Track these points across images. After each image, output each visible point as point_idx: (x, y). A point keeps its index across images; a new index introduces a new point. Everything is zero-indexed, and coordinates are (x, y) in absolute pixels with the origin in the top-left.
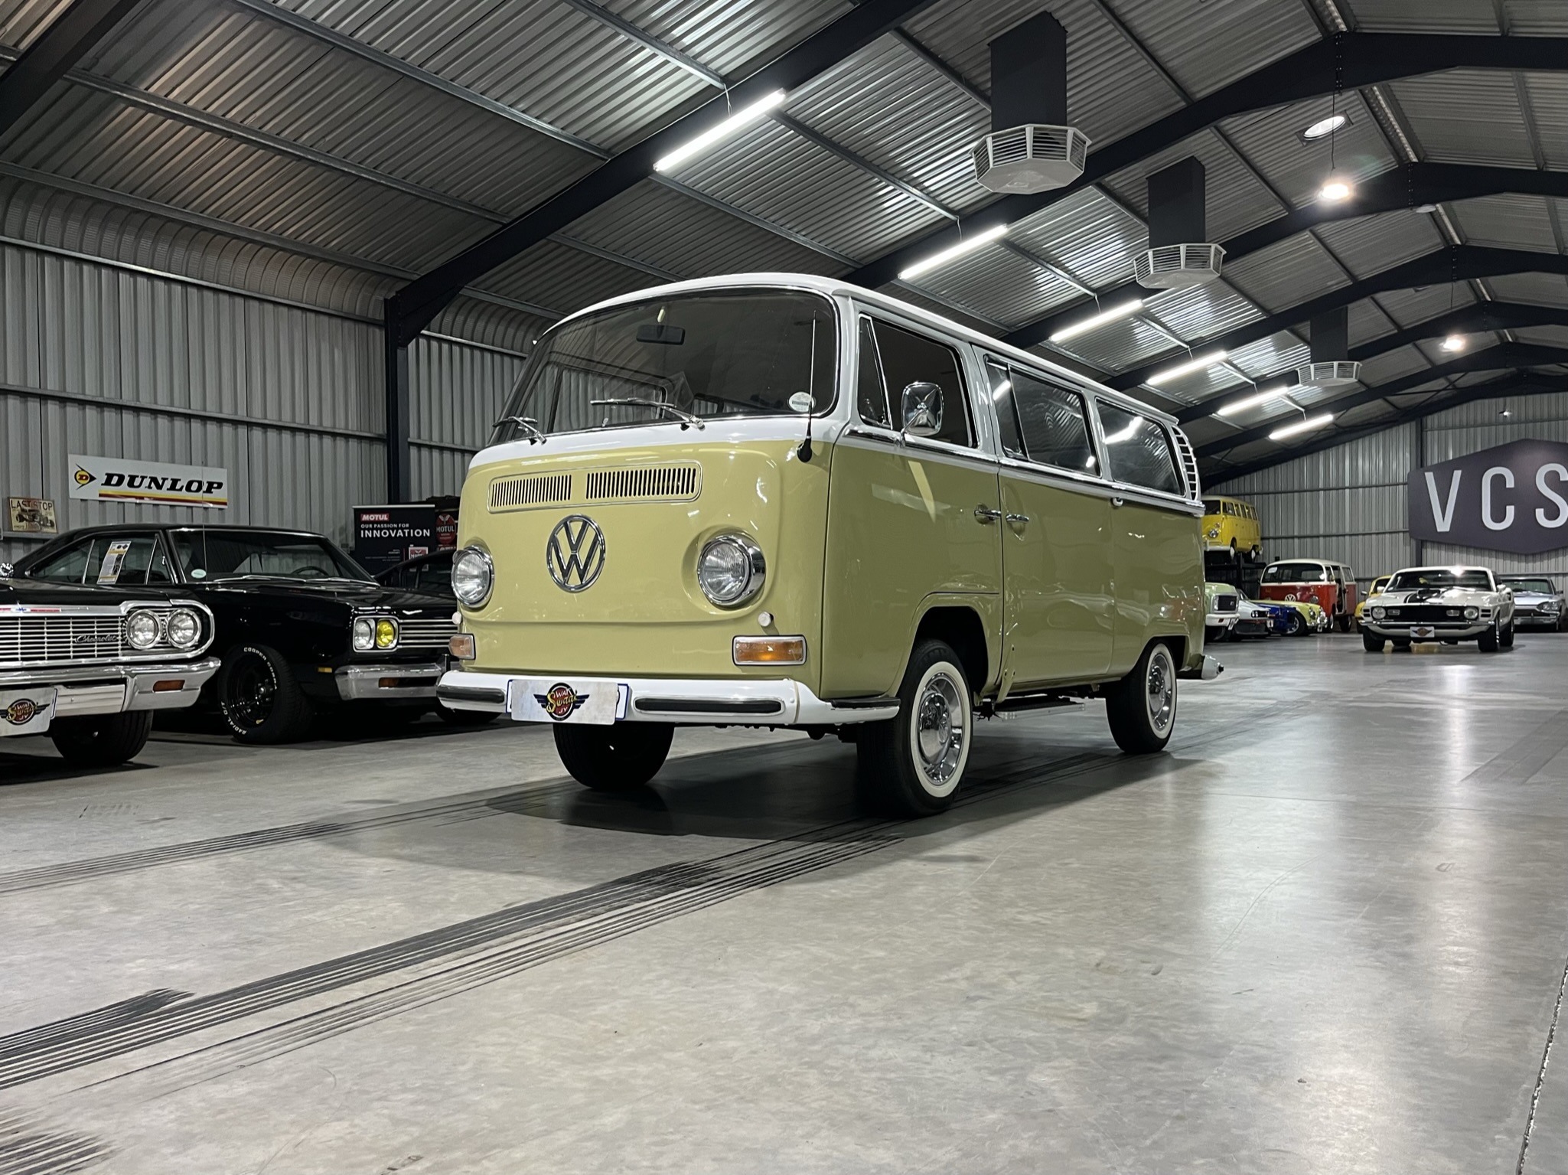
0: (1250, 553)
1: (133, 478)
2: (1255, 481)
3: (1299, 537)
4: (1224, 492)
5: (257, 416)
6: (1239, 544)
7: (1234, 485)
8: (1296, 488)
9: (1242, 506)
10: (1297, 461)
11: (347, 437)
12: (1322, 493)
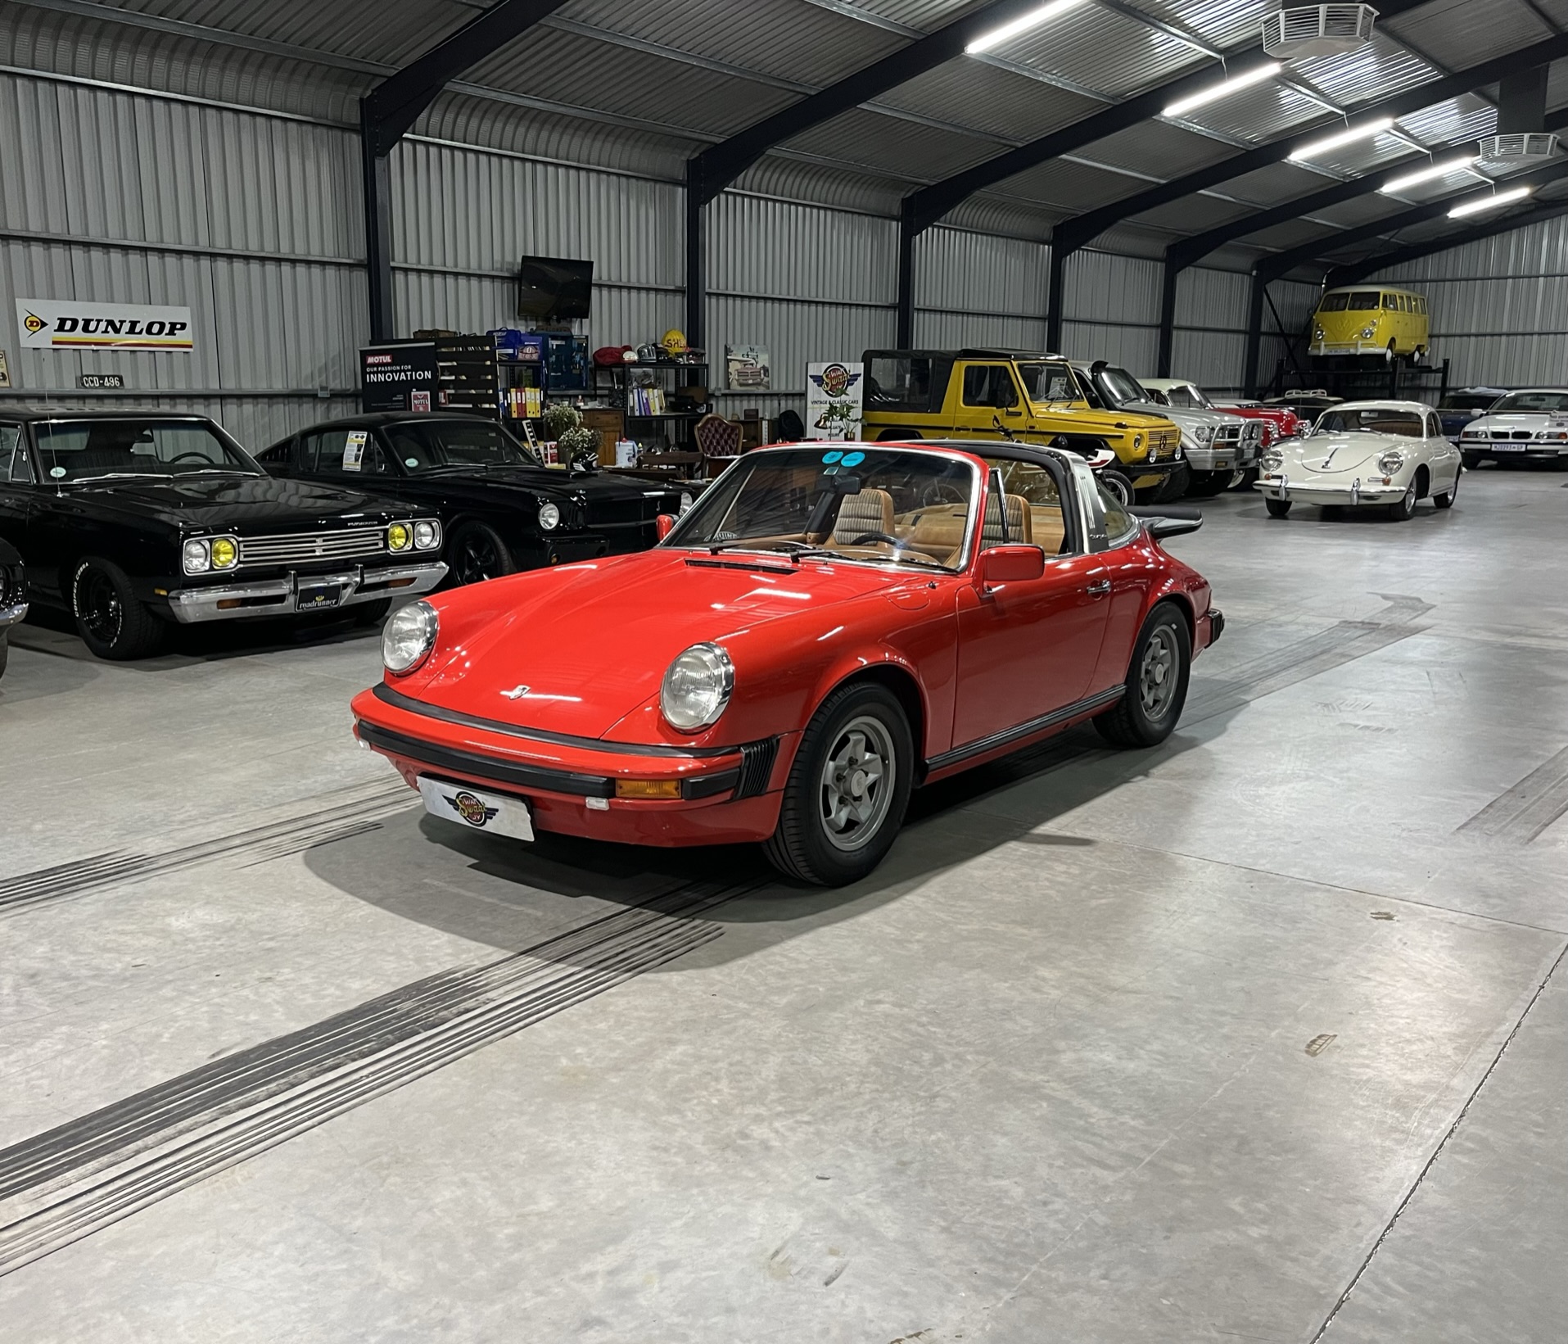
0: (1412, 355)
1: (87, 322)
2: (1429, 265)
3: (1476, 335)
4: (1390, 279)
5: (220, 245)
6: (1398, 346)
7: (1402, 270)
8: (1479, 275)
9: (1409, 298)
10: (1483, 241)
11: (323, 264)
12: (1510, 281)
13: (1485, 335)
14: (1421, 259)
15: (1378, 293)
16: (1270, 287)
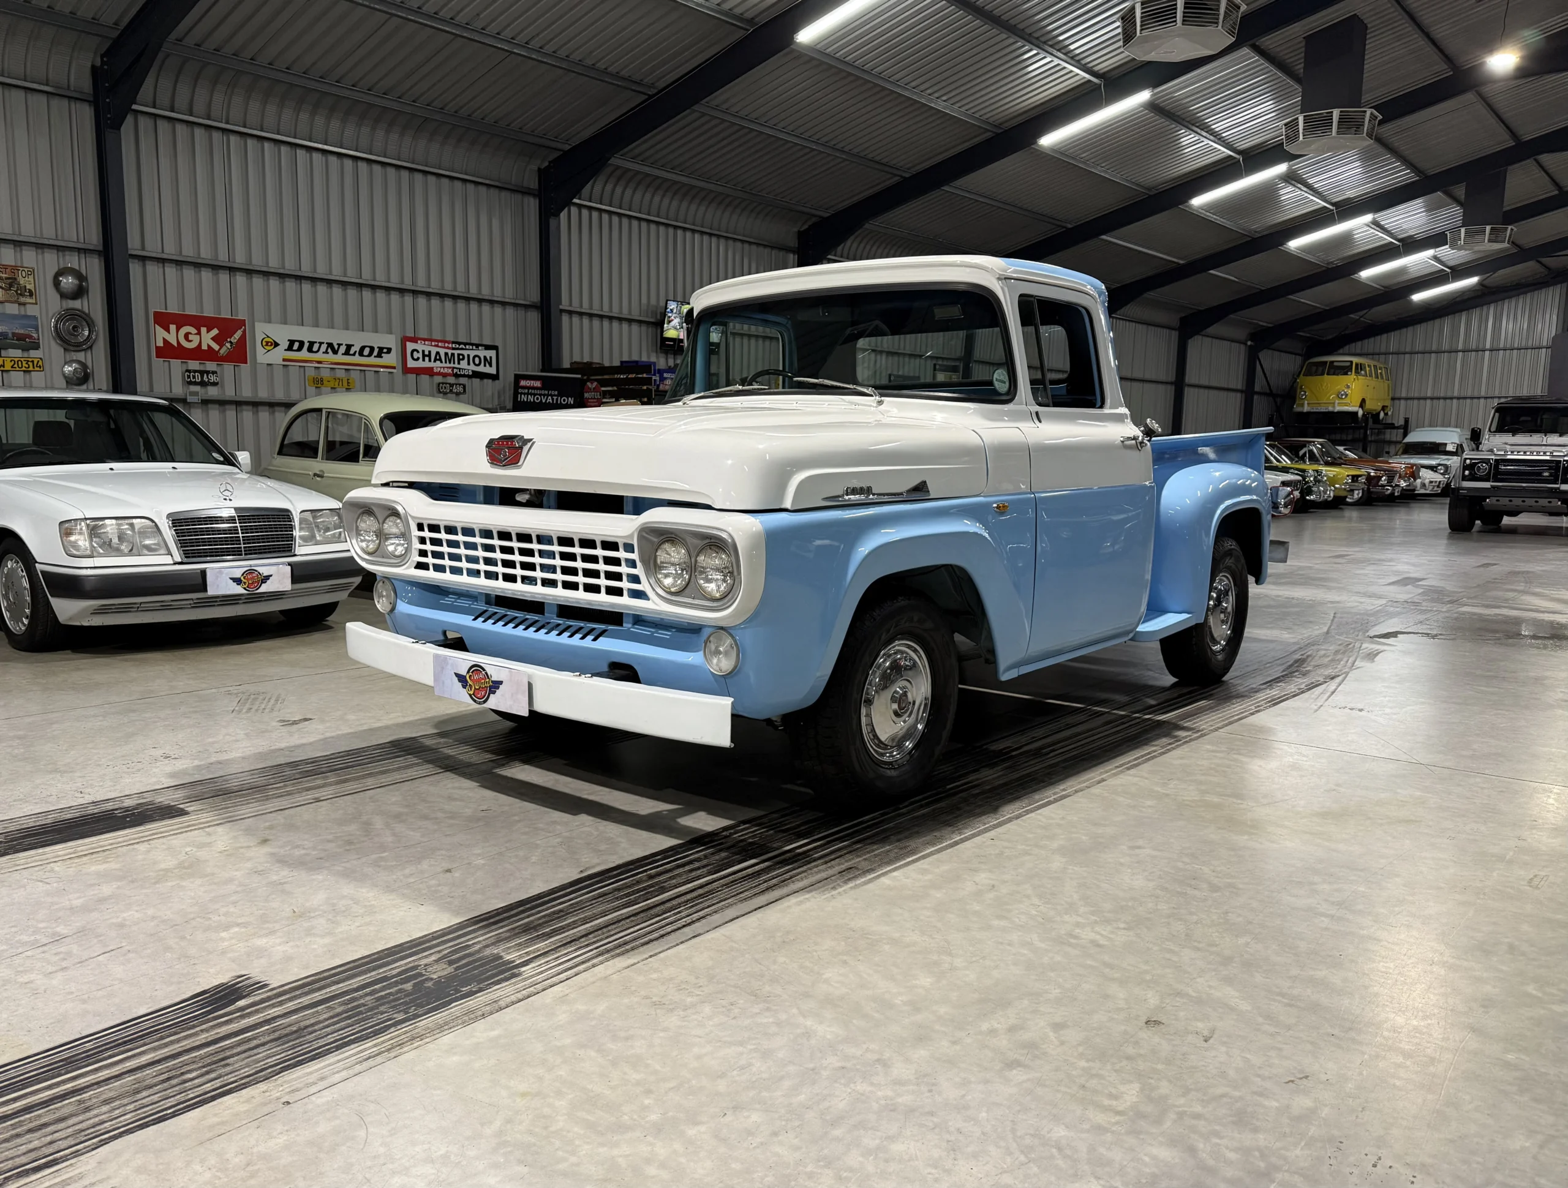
0: (1378, 414)
1: (312, 344)
2: (1392, 341)
3: (1432, 399)
4: (1358, 351)
5: (421, 285)
6: (1369, 405)
7: (1370, 344)
8: (1434, 348)
9: (1375, 367)
10: (1437, 322)
11: (504, 304)
12: (1460, 354)
13: (1439, 398)
14: (1385, 336)
15: (1351, 362)
16: (1261, 355)
